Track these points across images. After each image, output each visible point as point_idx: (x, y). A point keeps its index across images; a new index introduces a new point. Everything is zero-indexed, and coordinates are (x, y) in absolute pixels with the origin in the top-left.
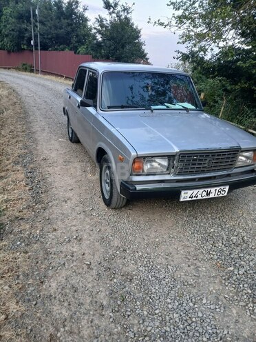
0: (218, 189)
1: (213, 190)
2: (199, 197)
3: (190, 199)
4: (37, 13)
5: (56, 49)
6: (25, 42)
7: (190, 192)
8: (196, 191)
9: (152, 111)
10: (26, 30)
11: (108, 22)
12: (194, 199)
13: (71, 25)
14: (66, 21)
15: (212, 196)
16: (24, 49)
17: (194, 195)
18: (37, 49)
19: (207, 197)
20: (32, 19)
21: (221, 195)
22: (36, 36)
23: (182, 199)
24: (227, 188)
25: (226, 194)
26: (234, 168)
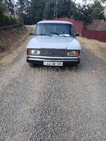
0: (58, 63)
1: (56, 63)
2: (51, 65)
3: (47, 65)
4: (56, 3)
5: (62, 17)
6: (52, 15)
7: (47, 62)
8: (49, 62)
9: (51, 36)
10: (53, 10)
11: (82, 5)
12: (49, 65)
13: (69, 7)
14: (66, 6)
15: (56, 65)
16: (51, 18)
17: (48, 64)
18: (56, 18)
19: (54, 65)
20: (55, 6)
21: (60, 65)
22: (56, 13)
23: (44, 65)
24: (62, 63)
25: (62, 65)
26: (67, 57)
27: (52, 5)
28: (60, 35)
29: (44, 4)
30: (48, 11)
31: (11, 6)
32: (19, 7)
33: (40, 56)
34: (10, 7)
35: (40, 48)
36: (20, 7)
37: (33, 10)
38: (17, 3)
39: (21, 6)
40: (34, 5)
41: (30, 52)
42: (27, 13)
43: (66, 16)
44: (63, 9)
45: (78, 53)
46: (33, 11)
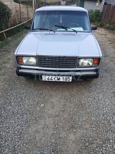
3: (48, 80)
23: (43, 80)
24: (71, 78)
25: (71, 81)
26: (78, 67)
28: (68, 29)
33: (37, 66)
35: (36, 55)
41: (20, 60)
45: (96, 62)
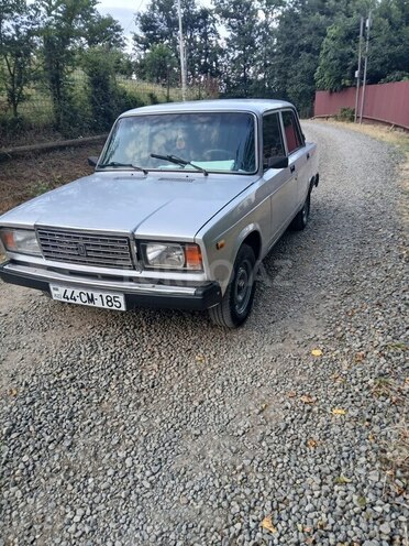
0: (104, 295)
2: (79, 302)
3: (66, 300)
5: (390, 80)
6: (348, 74)
7: (62, 290)
8: (70, 290)
12: (70, 301)
15: (98, 304)
16: (345, 86)
17: (69, 294)
19: (92, 304)
20: (363, 35)
21: (114, 308)
23: (55, 298)
24: (121, 299)
25: (123, 308)
27: (351, 36)
29: (320, 34)
30: (335, 59)
31: (207, 55)
32: (237, 56)
34: (203, 61)
36: (240, 55)
37: (282, 60)
38: (227, 40)
39: (244, 50)
40: (288, 42)
42: (261, 76)
43: (403, 76)
44: (392, 43)
46: (282, 65)
